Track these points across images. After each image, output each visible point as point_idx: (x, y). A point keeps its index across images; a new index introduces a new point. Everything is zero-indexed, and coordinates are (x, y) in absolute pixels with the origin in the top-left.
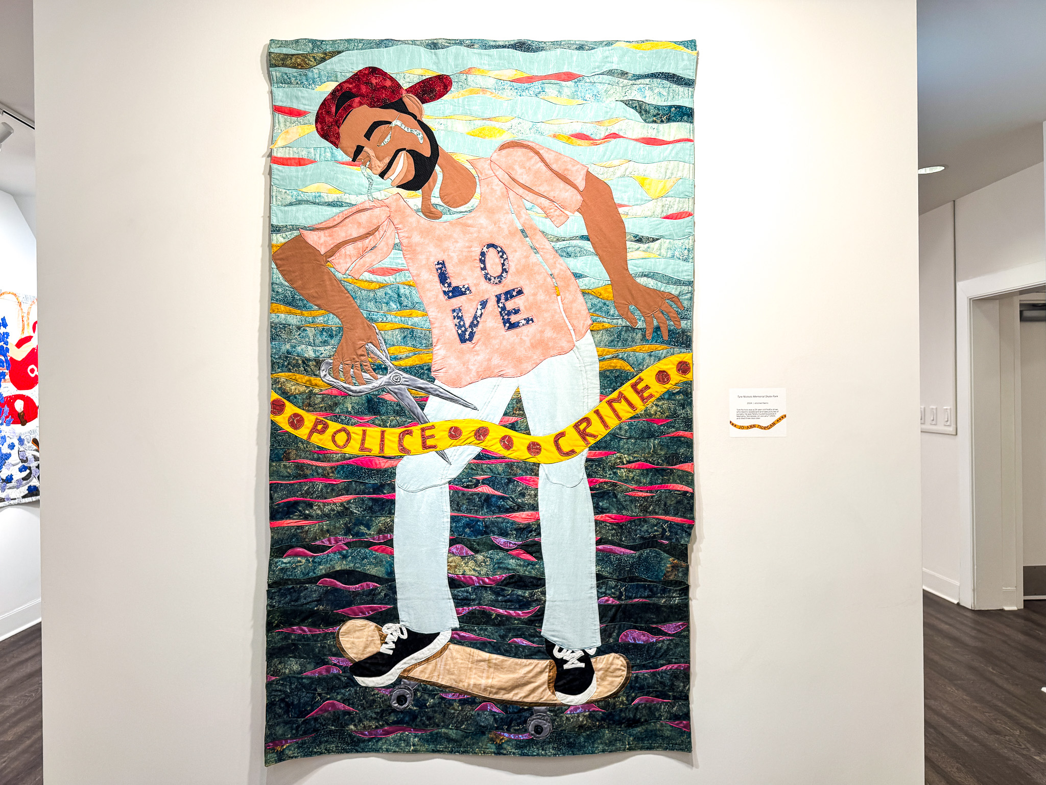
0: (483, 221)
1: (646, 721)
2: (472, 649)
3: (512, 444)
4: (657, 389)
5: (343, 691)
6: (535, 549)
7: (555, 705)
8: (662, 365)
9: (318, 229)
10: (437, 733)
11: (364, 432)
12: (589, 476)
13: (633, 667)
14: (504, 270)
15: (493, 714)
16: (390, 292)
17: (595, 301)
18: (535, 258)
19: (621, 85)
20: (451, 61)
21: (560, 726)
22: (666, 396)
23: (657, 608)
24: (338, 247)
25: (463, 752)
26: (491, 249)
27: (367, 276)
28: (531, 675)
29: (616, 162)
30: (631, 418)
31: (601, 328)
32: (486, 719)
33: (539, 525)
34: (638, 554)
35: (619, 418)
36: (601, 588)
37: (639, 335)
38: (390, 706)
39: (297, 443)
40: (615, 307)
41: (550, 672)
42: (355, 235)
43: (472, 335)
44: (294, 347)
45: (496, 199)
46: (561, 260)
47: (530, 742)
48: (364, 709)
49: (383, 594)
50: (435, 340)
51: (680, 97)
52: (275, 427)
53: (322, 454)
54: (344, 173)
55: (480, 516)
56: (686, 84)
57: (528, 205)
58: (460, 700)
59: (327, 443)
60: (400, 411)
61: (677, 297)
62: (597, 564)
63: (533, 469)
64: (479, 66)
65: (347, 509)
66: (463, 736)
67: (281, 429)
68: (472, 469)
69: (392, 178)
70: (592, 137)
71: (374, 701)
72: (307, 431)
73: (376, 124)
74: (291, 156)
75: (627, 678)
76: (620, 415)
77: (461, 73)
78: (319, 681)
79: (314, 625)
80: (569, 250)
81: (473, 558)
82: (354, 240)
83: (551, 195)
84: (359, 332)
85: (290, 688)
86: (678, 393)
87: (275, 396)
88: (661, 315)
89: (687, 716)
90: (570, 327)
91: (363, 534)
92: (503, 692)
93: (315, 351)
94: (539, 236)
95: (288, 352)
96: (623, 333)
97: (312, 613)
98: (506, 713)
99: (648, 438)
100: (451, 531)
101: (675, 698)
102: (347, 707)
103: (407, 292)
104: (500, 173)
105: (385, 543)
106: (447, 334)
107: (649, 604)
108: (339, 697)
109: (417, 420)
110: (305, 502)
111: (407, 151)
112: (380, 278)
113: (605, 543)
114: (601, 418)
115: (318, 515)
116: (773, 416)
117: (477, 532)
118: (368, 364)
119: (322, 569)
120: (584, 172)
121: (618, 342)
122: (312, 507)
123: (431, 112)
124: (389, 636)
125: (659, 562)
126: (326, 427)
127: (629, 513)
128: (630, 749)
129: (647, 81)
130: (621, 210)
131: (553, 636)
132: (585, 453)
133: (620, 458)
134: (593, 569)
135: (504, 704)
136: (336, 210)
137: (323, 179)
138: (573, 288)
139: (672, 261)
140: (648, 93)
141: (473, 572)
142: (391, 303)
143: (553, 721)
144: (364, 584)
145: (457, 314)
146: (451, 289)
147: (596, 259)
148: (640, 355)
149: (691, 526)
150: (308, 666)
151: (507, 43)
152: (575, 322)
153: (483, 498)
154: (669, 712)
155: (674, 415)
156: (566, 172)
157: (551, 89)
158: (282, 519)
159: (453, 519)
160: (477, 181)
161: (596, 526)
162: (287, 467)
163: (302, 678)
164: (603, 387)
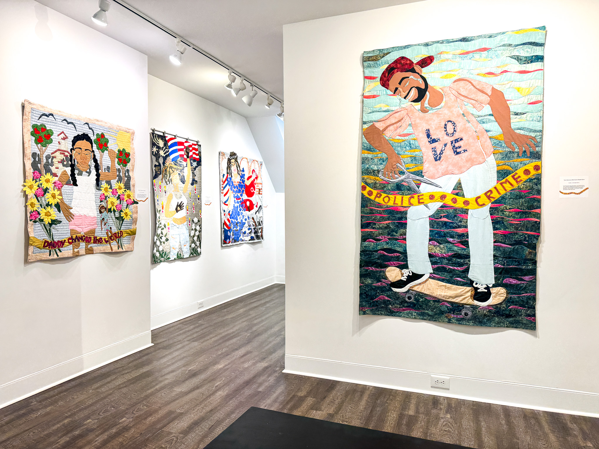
0: (446, 111)
1: (514, 316)
2: (438, 281)
3: (457, 201)
4: (524, 177)
5: (387, 292)
6: (466, 243)
7: (474, 305)
8: (526, 167)
9: (380, 121)
10: (424, 312)
11: (395, 197)
12: (491, 214)
13: (509, 293)
14: (455, 131)
15: (447, 307)
16: (406, 143)
17: (495, 141)
18: (468, 125)
19: (509, 50)
20: (434, 50)
21: (476, 314)
22: (528, 181)
23: (521, 270)
24: (387, 127)
25: (435, 320)
26: (449, 123)
27: (398, 137)
28: (463, 292)
29: (506, 82)
30: (511, 190)
31: (498, 152)
32: (444, 308)
33: (468, 234)
34: (513, 247)
35: (506, 190)
36: (495, 261)
37: (516, 155)
38: (405, 300)
39: (370, 201)
40: (505, 143)
41: (471, 292)
42: (394, 122)
43: (440, 158)
44: (370, 166)
45: (452, 102)
46: (480, 125)
47: (463, 319)
48: (395, 300)
49: (402, 258)
50: (424, 161)
51: (537, 51)
52: (363, 195)
53: (379, 205)
54: (390, 99)
55: (442, 230)
56: (540, 45)
57: (466, 103)
58: (433, 300)
59: (381, 201)
60: (409, 189)
61: (534, 137)
62: (494, 250)
63: (466, 212)
64: (445, 51)
65: (388, 226)
66: (434, 314)
67: (365, 196)
68: (439, 211)
69: (409, 98)
70: (495, 73)
71: (399, 297)
72: (374, 197)
73: (403, 79)
74: (371, 95)
75: (506, 298)
76: (506, 189)
77: (438, 54)
78: (378, 288)
79: (377, 267)
80: (484, 120)
81: (439, 246)
82: (393, 124)
83: (476, 99)
84: (394, 159)
85: (368, 289)
86: (534, 179)
87: (363, 184)
88: (526, 145)
89: (534, 315)
90: (484, 153)
91: (395, 235)
92: (451, 298)
93: (377, 167)
94: (470, 116)
95: (368, 168)
96: (508, 154)
97: (376, 263)
98: (453, 306)
99: (519, 198)
100: (430, 236)
101: (528, 308)
102: (389, 299)
103: (413, 142)
104: (454, 92)
105: (403, 239)
106: (430, 158)
107: (518, 268)
108: (385, 295)
109: (416, 192)
110: (373, 223)
111: (416, 87)
112: (403, 138)
113: (497, 243)
114: (497, 190)
115: (378, 227)
116: (582, 188)
117: (441, 236)
118: (397, 171)
119: (379, 247)
120: (491, 88)
121: (506, 158)
122: (375, 225)
123: (425, 71)
124: (405, 274)
125: (523, 251)
126: (381, 195)
127: (509, 230)
128: (507, 327)
129: (521, 46)
130: (508, 102)
131: (473, 278)
132: (490, 205)
133: (506, 207)
134: (492, 253)
135: (452, 303)
136: (387, 113)
137: (382, 102)
138: (485, 136)
139: (532, 122)
140: (522, 51)
141: (439, 252)
142: (407, 147)
143: (473, 312)
144: (395, 254)
145: (434, 150)
146: (431, 140)
147: (497, 123)
148: (516, 163)
149: (538, 236)
150: (374, 282)
151: (458, 39)
152: (486, 150)
153: (443, 223)
154: (525, 313)
155: (532, 188)
156: (483, 89)
157: (477, 55)
158: (365, 228)
159: (430, 231)
160: (444, 96)
161: (494, 235)
162: (367, 210)
163: (372, 286)
164: (498, 177)
